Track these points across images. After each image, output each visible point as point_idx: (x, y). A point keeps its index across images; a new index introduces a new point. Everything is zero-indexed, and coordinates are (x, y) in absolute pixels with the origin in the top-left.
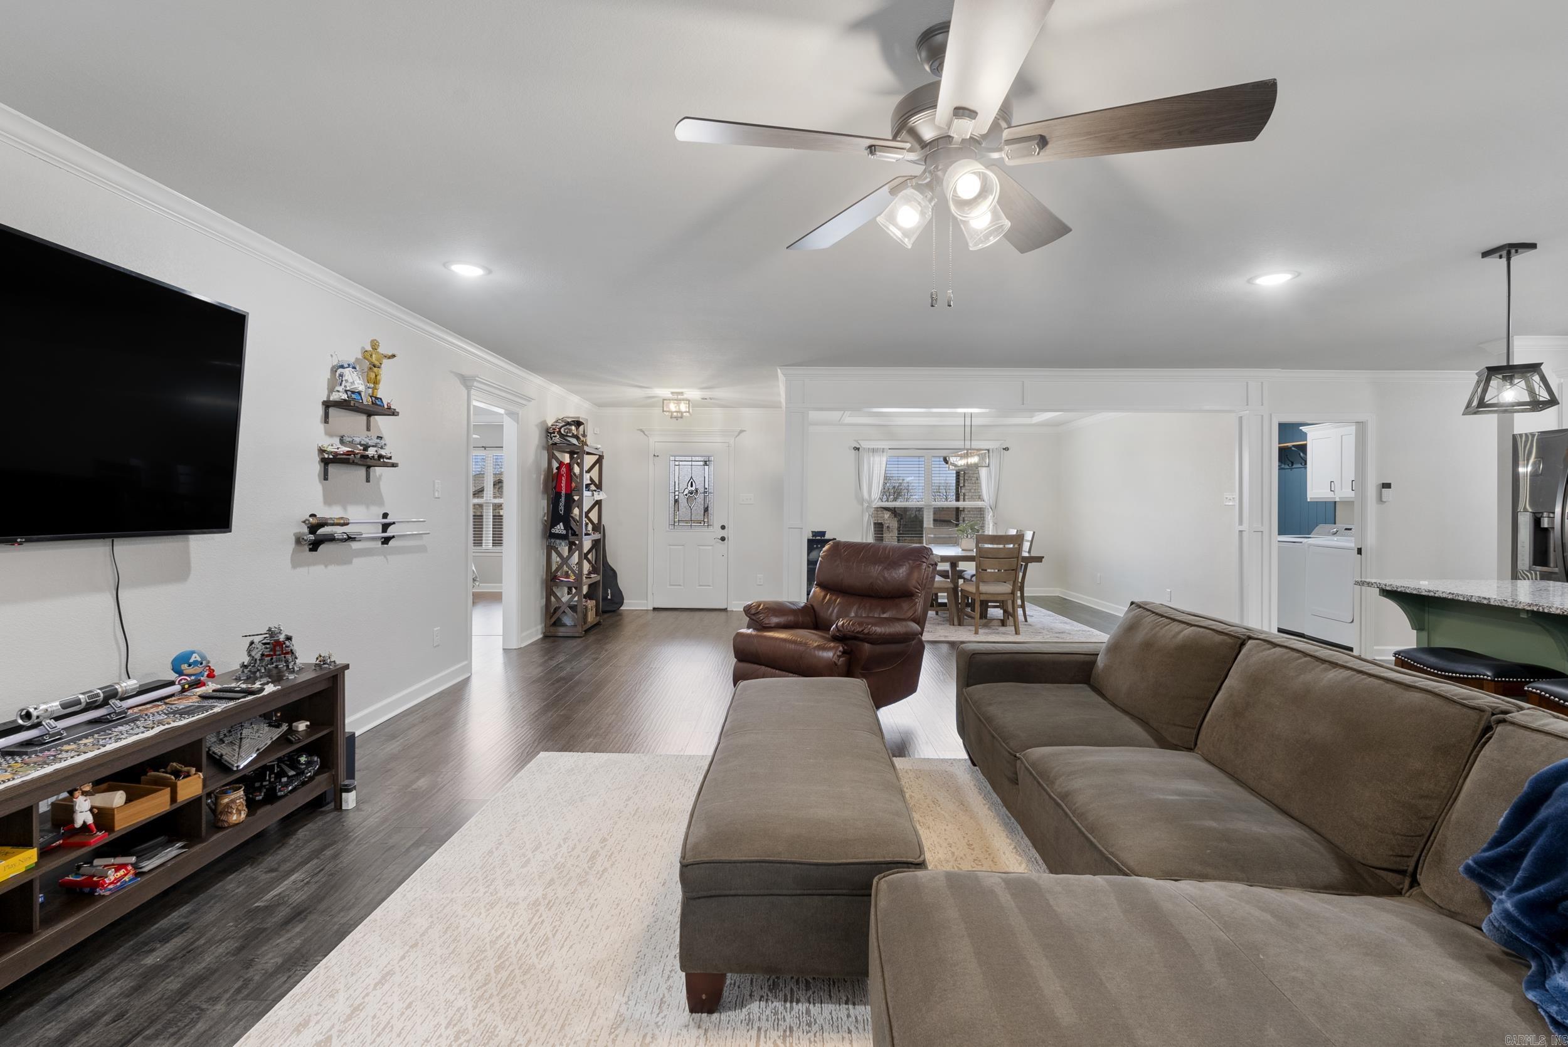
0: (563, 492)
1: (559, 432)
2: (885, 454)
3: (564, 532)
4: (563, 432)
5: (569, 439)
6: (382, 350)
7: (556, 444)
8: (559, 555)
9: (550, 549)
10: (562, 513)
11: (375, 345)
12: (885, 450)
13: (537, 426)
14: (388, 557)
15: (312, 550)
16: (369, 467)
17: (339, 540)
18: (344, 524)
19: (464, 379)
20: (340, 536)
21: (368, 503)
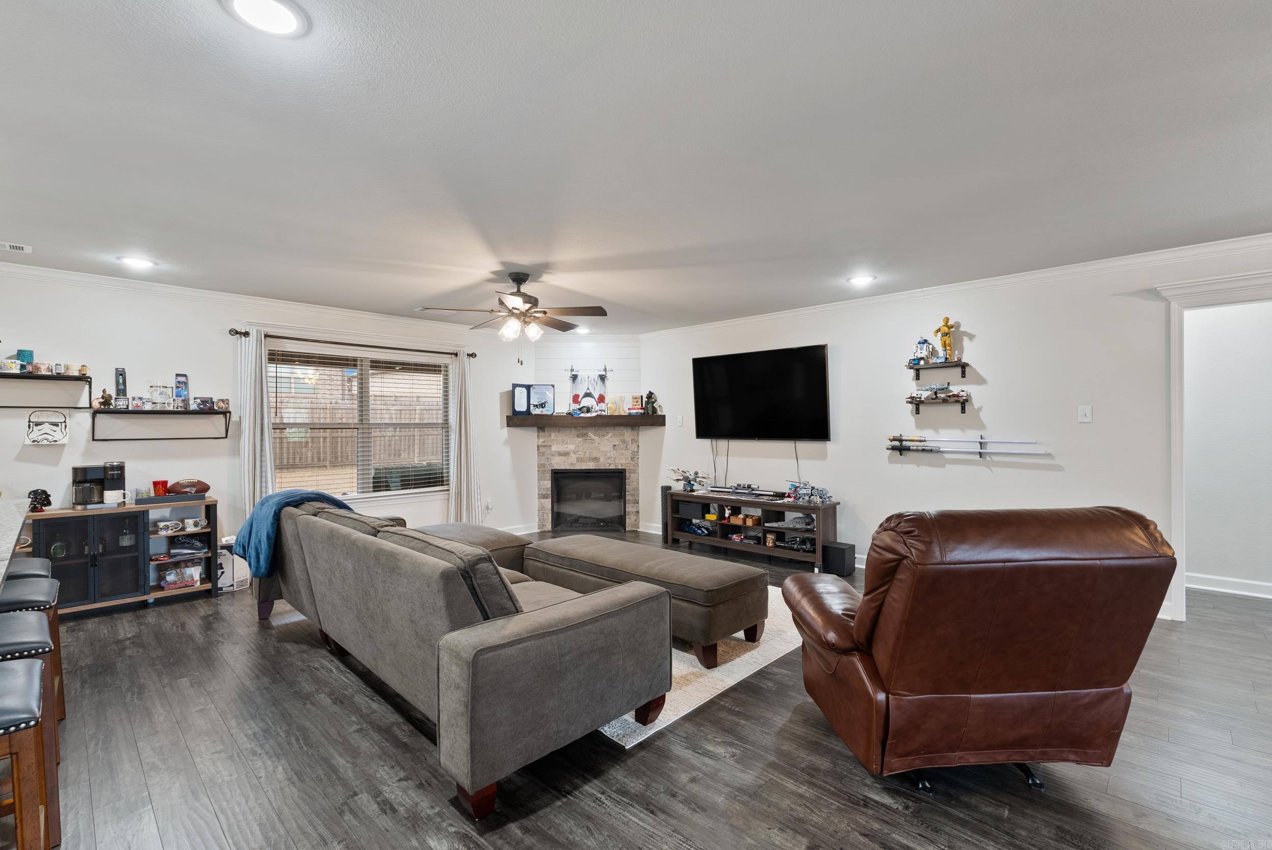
15: (901, 454)
16: (963, 403)
17: (917, 451)
18: (920, 441)
19: (1153, 293)
20: (915, 448)
21: (963, 428)
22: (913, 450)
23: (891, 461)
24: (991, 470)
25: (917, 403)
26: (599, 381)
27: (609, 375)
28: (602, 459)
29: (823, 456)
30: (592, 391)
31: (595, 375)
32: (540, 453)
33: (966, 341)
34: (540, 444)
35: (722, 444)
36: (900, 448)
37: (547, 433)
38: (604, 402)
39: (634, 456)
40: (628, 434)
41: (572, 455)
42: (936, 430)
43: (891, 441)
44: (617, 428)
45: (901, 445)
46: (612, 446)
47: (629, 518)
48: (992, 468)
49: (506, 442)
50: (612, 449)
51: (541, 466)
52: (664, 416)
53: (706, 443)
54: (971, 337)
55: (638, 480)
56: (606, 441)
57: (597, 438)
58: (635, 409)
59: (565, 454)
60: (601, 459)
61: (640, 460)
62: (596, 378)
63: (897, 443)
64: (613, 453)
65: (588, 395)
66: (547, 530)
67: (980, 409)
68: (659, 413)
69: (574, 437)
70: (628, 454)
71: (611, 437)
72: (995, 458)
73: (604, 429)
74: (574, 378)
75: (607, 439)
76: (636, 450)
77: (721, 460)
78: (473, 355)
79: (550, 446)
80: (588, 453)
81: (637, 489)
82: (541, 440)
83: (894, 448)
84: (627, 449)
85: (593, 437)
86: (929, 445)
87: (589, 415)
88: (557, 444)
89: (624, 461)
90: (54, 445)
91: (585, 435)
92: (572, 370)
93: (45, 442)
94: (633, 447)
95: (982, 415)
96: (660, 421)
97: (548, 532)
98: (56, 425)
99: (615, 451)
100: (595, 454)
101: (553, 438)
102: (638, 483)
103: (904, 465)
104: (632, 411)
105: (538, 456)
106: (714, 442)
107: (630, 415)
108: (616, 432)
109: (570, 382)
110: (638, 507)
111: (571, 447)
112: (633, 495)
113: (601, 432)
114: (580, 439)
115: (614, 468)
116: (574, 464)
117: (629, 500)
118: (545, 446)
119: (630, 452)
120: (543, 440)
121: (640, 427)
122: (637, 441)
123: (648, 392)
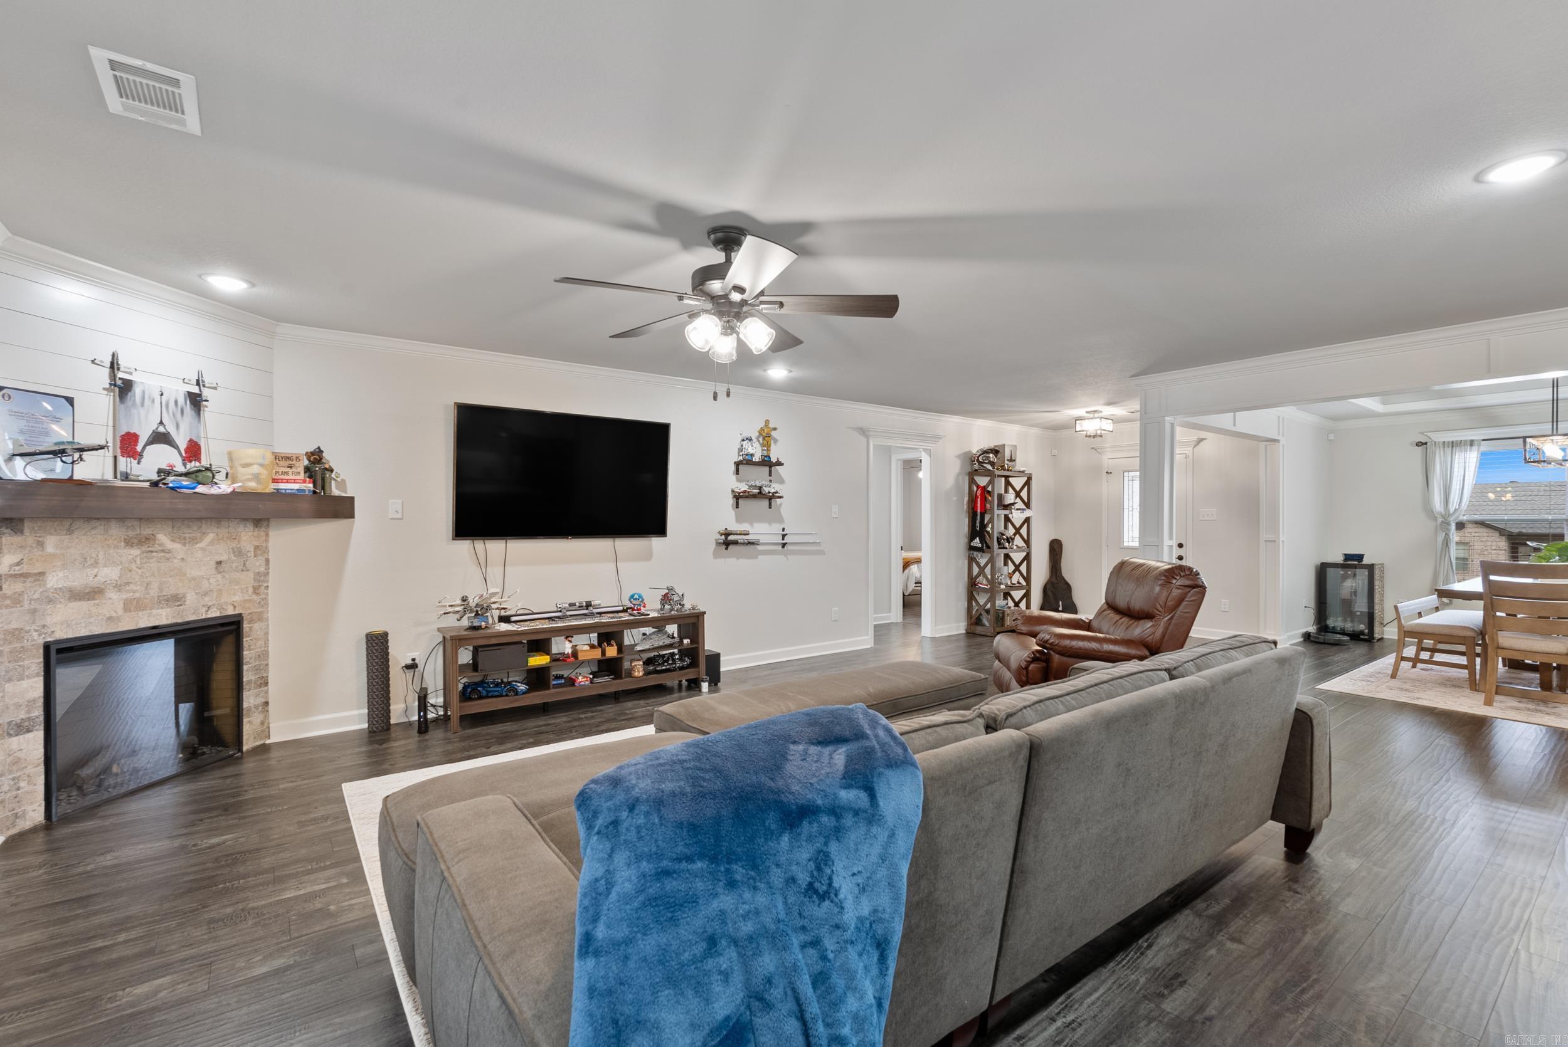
0: (979, 511)
1: (978, 460)
2: (1475, 448)
3: (980, 545)
4: (980, 460)
5: (985, 465)
6: (771, 425)
7: (976, 470)
8: (978, 564)
9: (971, 560)
10: (978, 529)
11: (767, 422)
12: (1476, 443)
13: (958, 457)
14: (789, 557)
15: (727, 549)
16: (771, 498)
17: (743, 544)
18: (745, 534)
19: (863, 431)
20: (742, 541)
21: (770, 522)
22: (738, 544)
25: (738, 497)
26: (188, 408)
27: (206, 393)
28: (191, 598)
30: (171, 429)
31: (178, 390)
35: (495, 547)
37: (28, 537)
38: (199, 461)
39: (259, 586)
40: (247, 536)
41: (112, 595)
42: (751, 524)
43: (719, 535)
44: (224, 523)
45: (727, 539)
46: (213, 563)
47: (249, 722)
50: (214, 571)
52: (352, 499)
53: (465, 545)
55: (267, 634)
56: (199, 554)
57: (177, 546)
58: (295, 481)
59: (93, 593)
60: (189, 597)
61: (270, 591)
62: (181, 401)
63: (724, 537)
64: (214, 582)
65: (161, 438)
66: (26, 824)
67: (781, 505)
68: (335, 492)
69: (116, 547)
70: (248, 579)
71: (212, 543)
72: (791, 547)
73: (196, 525)
74: (123, 389)
75: (202, 549)
76: (262, 569)
79: (42, 574)
80: (154, 586)
81: (264, 655)
82: (11, 559)
83: (721, 543)
84: (245, 569)
85: (169, 544)
86: (751, 538)
88: (64, 567)
89: (237, 598)
91: (149, 539)
92: (114, 366)
95: (783, 511)
96: (343, 509)
97: (34, 830)
99: (219, 576)
100: (173, 588)
103: (727, 560)
104: (282, 486)
106: (479, 545)
108: (223, 531)
109: (110, 398)
110: (267, 692)
111: (109, 573)
112: (257, 669)
113: (187, 533)
114: (135, 552)
115: (218, 614)
116: (119, 619)
117: (250, 682)
118: (24, 576)
119: (251, 575)
120: (15, 558)
121: (273, 523)
122: (266, 551)
123: (311, 448)
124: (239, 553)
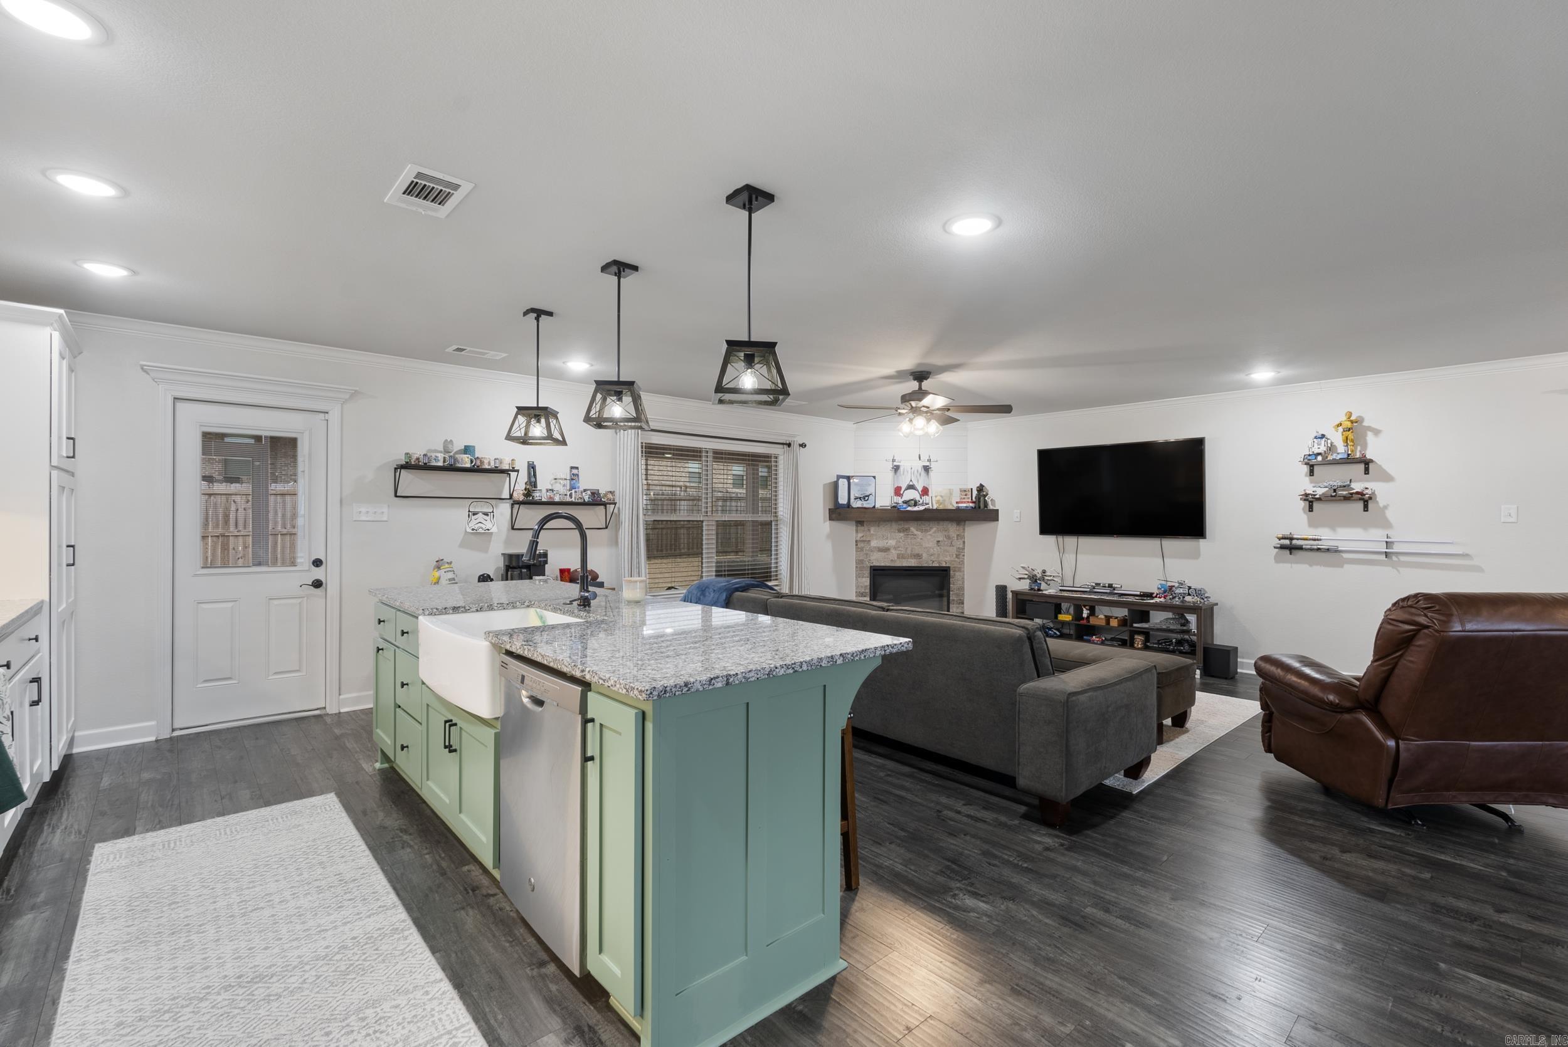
15: (1291, 554)
16: (1365, 500)
17: (1311, 550)
18: (1315, 540)
20: (1309, 547)
21: (1365, 526)
22: (1306, 550)
23: (1277, 560)
24: (1398, 571)
25: (1310, 501)
26: (923, 473)
27: (933, 465)
28: (925, 556)
29: (1196, 555)
30: (915, 483)
31: (919, 466)
32: (858, 548)
33: (1370, 437)
34: (858, 539)
35: (1070, 541)
36: (1290, 547)
37: (866, 527)
38: (928, 495)
39: (960, 553)
40: (953, 529)
41: (893, 551)
42: (1330, 529)
43: (1280, 539)
44: (941, 523)
45: (1291, 544)
46: (935, 541)
48: (1399, 568)
49: (829, 536)
50: (936, 545)
51: (859, 562)
52: (998, 510)
53: (1051, 540)
54: (1377, 432)
55: (963, 578)
56: (929, 537)
57: (919, 533)
58: (965, 503)
59: (886, 550)
61: (965, 557)
62: (920, 470)
63: (1287, 542)
64: (936, 550)
65: (911, 487)
67: (1386, 507)
68: (991, 507)
69: (895, 532)
70: (953, 550)
71: (935, 532)
72: (1402, 558)
73: (927, 523)
74: (896, 469)
75: (931, 535)
76: (961, 546)
77: (1069, 558)
78: (803, 445)
79: (869, 541)
80: (909, 549)
81: (962, 589)
82: (860, 535)
83: (1282, 547)
84: (951, 545)
85: (916, 532)
86: (1324, 545)
87: (916, 509)
88: (876, 539)
89: (948, 559)
90: (488, 534)
91: (907, 530)
92: (894, 461)
93: (480, 530)
94: (959, 544)
95: (1389, 514)
96: (993, 516)
98: (486, 514)
99: (938, 547)
100: (917, 550)
101: (872, 532)
102: (963, 582)
103: (1295, 565)
104: (960, 505)
105: (856, 551)
106: (1060, 538)
107: (958, 509)
108: (941, 528)
109: (891, 474)
110: (963, 607)
111: (892, 542)
112: (958, 595)
113: (924, 528)
114: (902, 534)
115: (938, 565)
116: (895, 561)
117: (953, 600)
118: (864, 541)
119: (955, 548)
120: (862, 535)
121: (967, 522)
122: (964, 537)
123: (978, 485)
124: (948, 537)
